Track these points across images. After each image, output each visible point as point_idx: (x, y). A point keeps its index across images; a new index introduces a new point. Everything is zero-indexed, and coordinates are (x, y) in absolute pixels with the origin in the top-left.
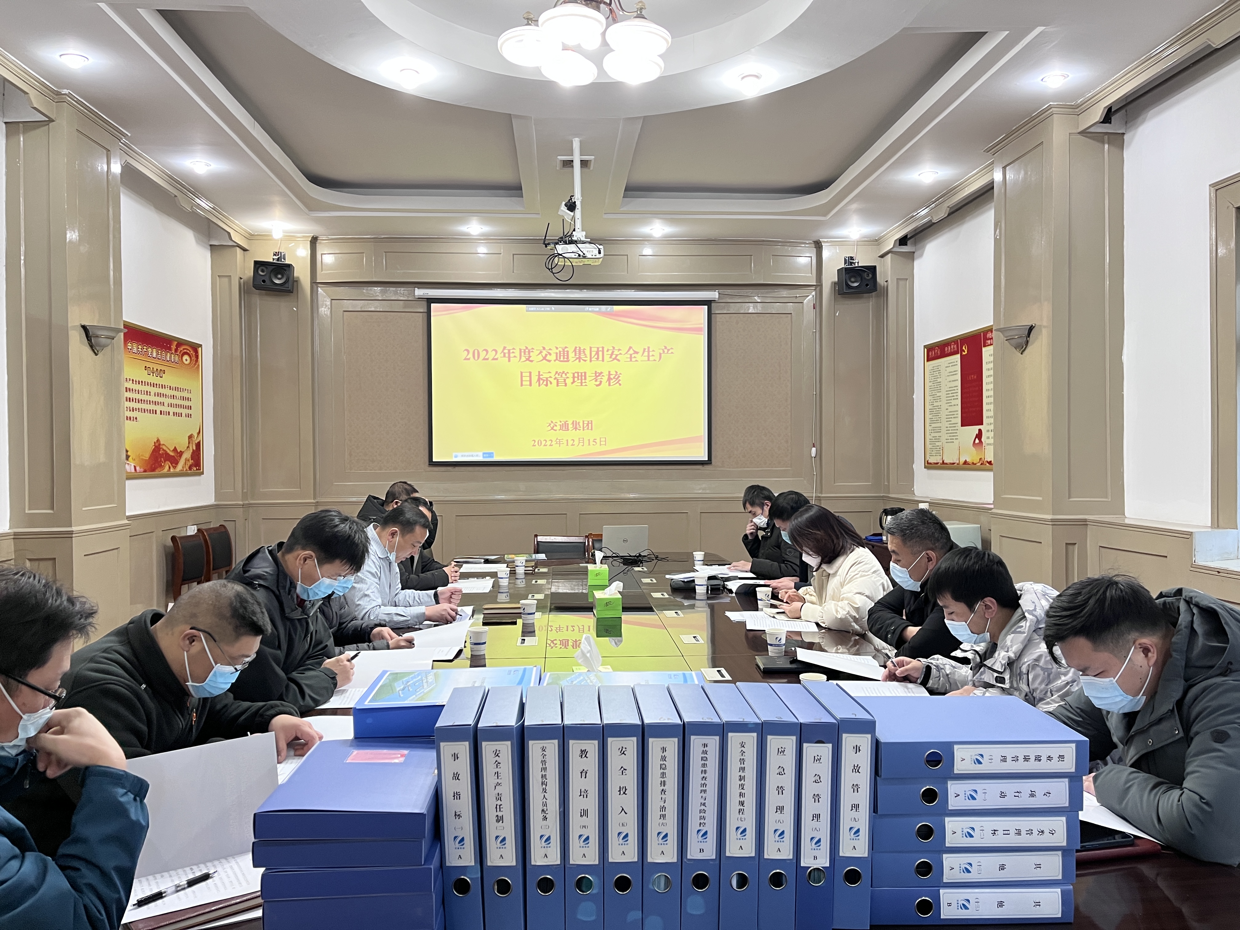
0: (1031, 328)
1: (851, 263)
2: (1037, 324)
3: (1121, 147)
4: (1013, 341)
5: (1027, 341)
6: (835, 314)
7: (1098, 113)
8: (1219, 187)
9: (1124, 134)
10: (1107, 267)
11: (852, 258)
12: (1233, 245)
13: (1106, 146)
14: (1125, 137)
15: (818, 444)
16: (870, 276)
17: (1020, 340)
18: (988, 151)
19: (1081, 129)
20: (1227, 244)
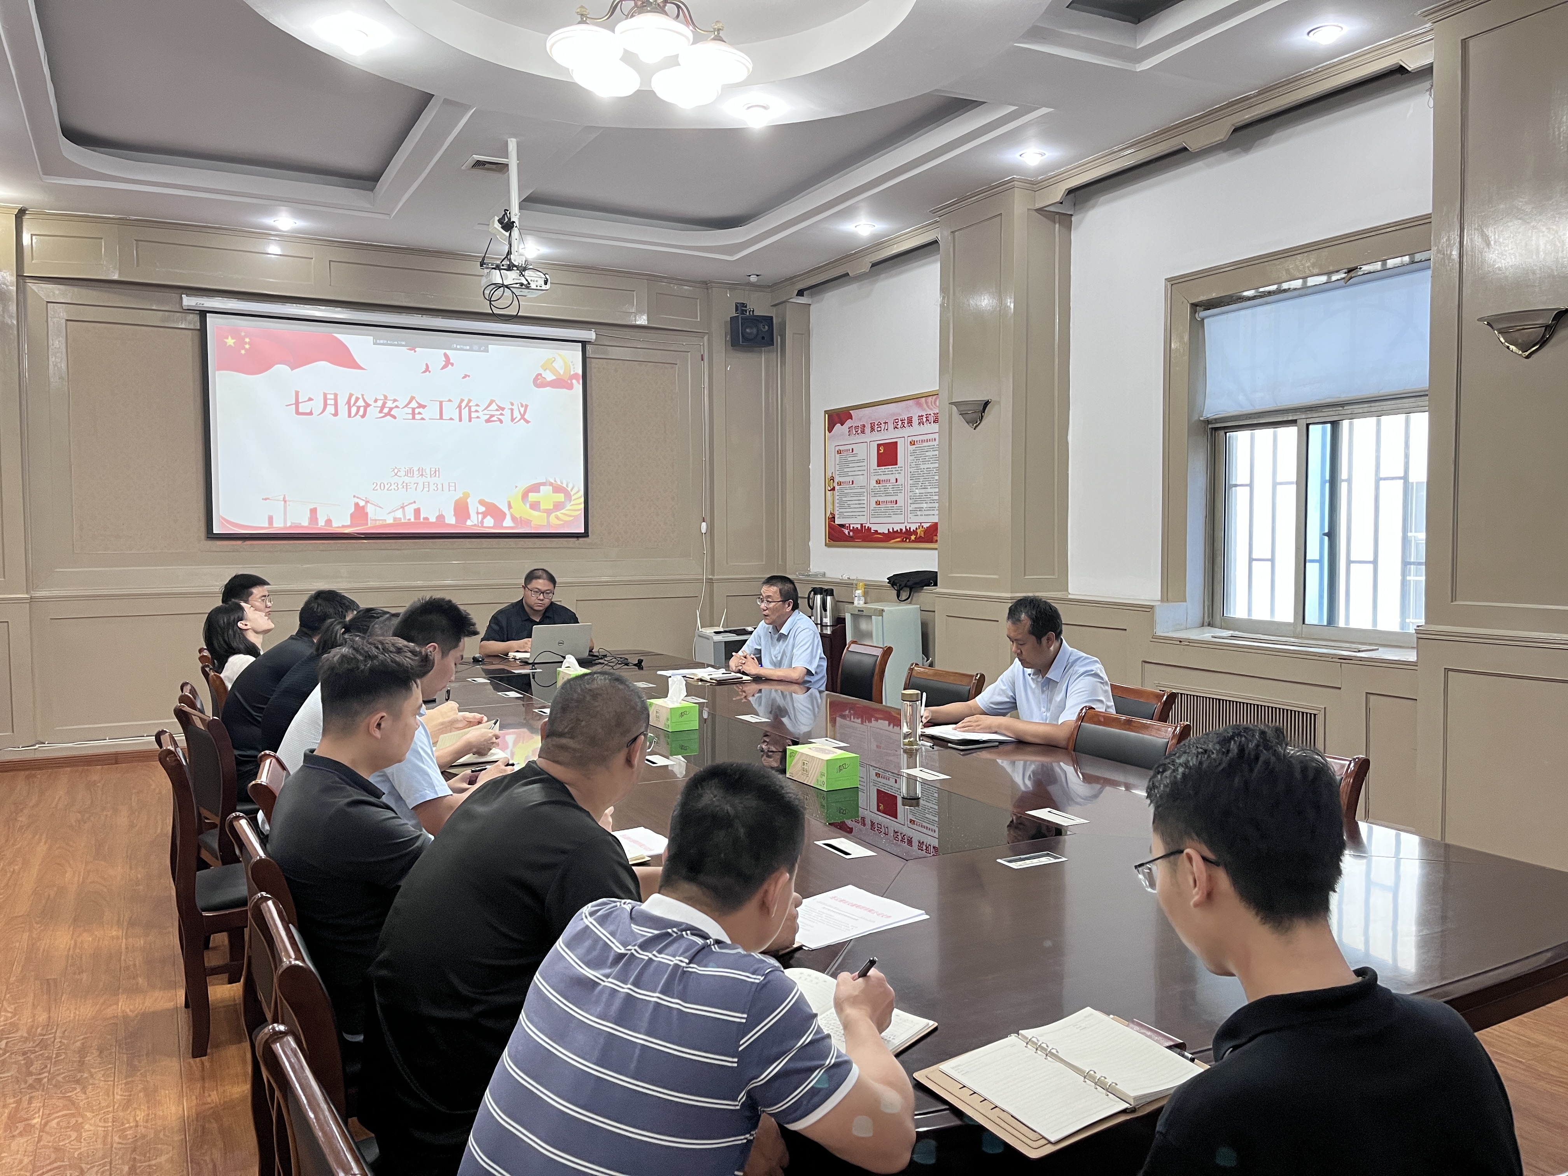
0: (987, 403)
1: (743, 312)
2: (993, 399)
3: (1069, 228)
4: (967, 416)
5: (982, 417)
6: (726, 368)
7: (1058, 193)
8: (1174, 282)
9: (1072, 215)
10: (1056, 347)
11: (744, 305)
12: (1186, 338)
13: (1057, 226)
14: (1073, 219)
15: (708, 519)
16: (766, 327)
17: (975, 415)
18: (934, 212)
19: (1038, 206)
20: (1181, 338)
